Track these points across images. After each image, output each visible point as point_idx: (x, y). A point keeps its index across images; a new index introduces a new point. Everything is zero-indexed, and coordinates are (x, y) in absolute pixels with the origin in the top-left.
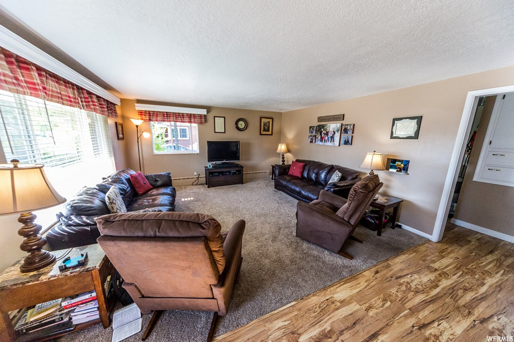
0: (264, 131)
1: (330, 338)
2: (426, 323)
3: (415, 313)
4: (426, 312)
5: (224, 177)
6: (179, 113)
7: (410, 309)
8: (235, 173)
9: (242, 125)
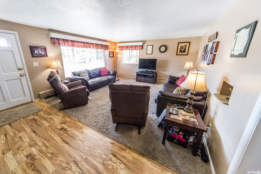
0: (180, 52)
1: (64, 131)
2: (79, 165)
3: (84, 161)
4: (87, 167)
5: (144, 78)
6: (131, 46)
7: (87, 158)
8: (151, 77)
9: (163, 49)
